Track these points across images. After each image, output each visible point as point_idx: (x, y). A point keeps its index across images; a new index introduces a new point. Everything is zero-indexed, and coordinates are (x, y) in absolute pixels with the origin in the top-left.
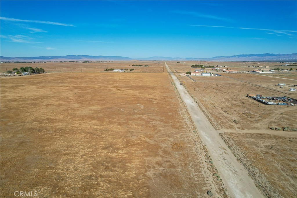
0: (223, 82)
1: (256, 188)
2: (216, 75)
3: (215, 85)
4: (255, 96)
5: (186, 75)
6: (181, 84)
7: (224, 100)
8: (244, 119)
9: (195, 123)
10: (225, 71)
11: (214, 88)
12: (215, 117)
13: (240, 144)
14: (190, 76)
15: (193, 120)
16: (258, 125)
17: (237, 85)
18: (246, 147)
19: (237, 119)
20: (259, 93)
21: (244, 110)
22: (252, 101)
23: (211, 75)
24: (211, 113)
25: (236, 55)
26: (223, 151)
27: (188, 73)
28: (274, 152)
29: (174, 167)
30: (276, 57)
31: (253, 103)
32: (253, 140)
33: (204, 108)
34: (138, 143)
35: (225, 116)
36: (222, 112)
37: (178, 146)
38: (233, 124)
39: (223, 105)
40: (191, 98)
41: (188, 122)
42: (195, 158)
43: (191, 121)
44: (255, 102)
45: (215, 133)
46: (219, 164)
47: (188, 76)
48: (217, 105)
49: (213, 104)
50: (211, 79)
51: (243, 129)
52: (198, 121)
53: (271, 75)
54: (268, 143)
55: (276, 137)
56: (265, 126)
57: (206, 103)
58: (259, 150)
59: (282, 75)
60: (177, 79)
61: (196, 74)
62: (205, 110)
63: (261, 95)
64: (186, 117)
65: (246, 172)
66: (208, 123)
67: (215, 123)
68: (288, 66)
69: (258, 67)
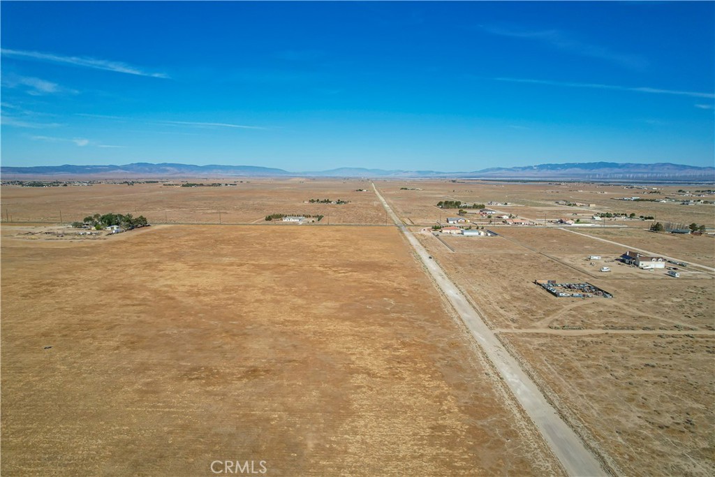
0: (501, 252)
1: (522, 372)
2: (489, 234)
3: (488, 260)
4: (545, 282)
5: (434, 234)
6: (430, 258)
7: (501, 290)
8: (524, 317)
9: (466, 323)
10: (505, 222)
11: (485, 266)
12: (490, 315)
13: (515, 343)
14: (440, 234)
15: (463, 319)
16: (538, 324)
17: (523, 260)
18: (520, 346)
19: (515, 317)
20: (552, 277)
21: (525, 305)
22: (539, 290)
23: (480, 234)
24: (484, 310)
26: (498, 349)
27: (436, 228)
28: (544, 348)
29: (456, 360)
31: (540, 295)
32: (529, 339)
33: (474, 303)
34: (414, 344)
35: (501, 314)
36: (498, 308)
37: (454, 345)
38: (510, 323)
39: (500, 298)
40: (454, 286)
41: (459, 322)
42: (472, 354)
43: (461, 320)
44: (544, 292)
45: (490, 333)
46: (493, 358)
47: (438, 235)
48: (491, 298)
49: (485, 297)
50: (480, 243)
51: (520, 329)
52: (469, 321)
53: (591, 230)
54: (542, 341)
55: (552, 336)
56: (546, 325)
57: (477, 295)
58: (530, 347)
59: (609, 230)
60: (419, 244)
61: (452, 231)
62: (476, 306)
63: (554, 282)
64: (454, 315)
65: (517, 363)
66: (481, 323)
67: (490, 323)
68: (635, 200)
69: (575, 205)
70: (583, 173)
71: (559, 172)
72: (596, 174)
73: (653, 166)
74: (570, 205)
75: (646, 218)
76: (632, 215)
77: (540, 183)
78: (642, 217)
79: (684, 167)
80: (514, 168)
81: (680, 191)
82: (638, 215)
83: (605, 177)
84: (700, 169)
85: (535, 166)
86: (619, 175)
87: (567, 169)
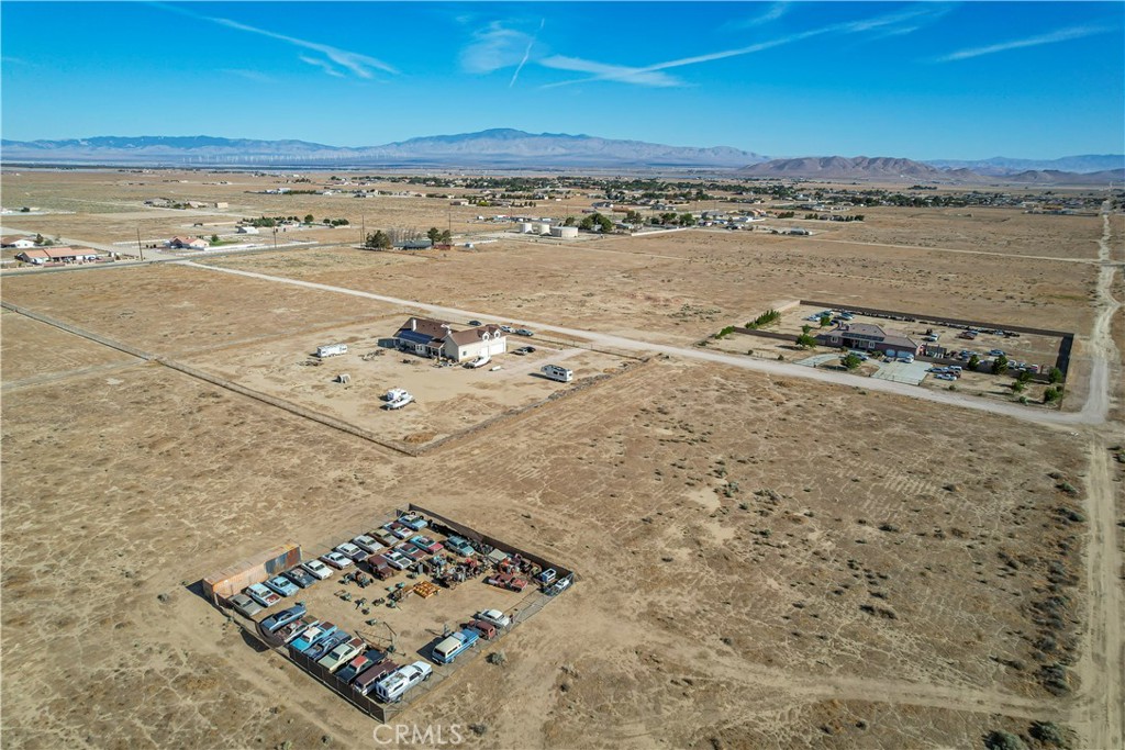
30: (234, 150)
68: (285, 193)
69: (187, 206)
70: (176, 153)
71: (131, 152)
72: (197, 156)
73: (279, 144)
74: (178, 206)
75: (336, 223)
76: (309, 219)
77: (99, 170)
78: (327, 221)
79: (316, 147)
80: (38, 141)
81: (333, 178)
82: (318, 218)
83: (213, 160)
84: (335, 149)
85: (83, 140)
86: (233, 157)
87: (145, 146)
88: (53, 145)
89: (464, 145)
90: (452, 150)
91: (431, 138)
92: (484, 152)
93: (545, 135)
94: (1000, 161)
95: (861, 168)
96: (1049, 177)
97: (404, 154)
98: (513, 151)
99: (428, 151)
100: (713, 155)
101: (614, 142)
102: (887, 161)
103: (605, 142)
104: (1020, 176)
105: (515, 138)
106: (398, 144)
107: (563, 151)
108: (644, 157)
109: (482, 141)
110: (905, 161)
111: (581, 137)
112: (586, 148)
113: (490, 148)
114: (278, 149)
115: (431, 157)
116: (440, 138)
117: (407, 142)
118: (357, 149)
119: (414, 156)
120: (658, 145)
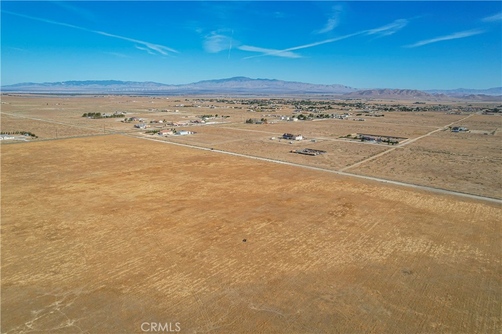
25: (61, 81)
30: (125, 86)
70: (101, 87)
71: (82, 87)
72: (111, 89)
73: (144, 83)
74: (163, 111)
79: (160, 85)
80: (45, 83)
83: (117, 91)
84: (168, 85)
85: (63, 82)
86: (126, 89)
87: (88, 84)
88: (51, 85)
89: (223, 84)
90: (218, 86)
91: (209, 81)
92: (232, 87)
93: (258, 79)
94: (461, 90)
95: (397, 94)
96: (480, 98)
97: (198, 88)
98: (245, 86)
99: (208, 86)
100: (332, 88)
101: (289, 82)
102: (408, 91)
103: (285, 83)
104: (467, 97)
105: (245, 81)
106: (195, 83)
107: (267, 86)
108: (302, 89)
109: (232, 83)
110: (416, 91)
111: (274, 80)
112: (276, 85)
113: (235, 85)
114: (143, 86)
115: (210, 89)
116: (213, 81)
117: (199, 82)
118: (177, 86)
119: (202, 88)
120: (308, 84)
